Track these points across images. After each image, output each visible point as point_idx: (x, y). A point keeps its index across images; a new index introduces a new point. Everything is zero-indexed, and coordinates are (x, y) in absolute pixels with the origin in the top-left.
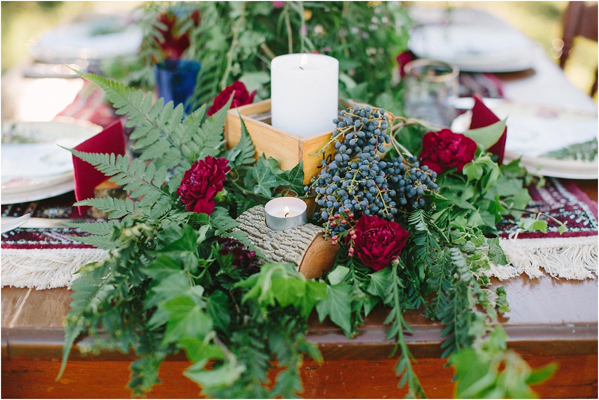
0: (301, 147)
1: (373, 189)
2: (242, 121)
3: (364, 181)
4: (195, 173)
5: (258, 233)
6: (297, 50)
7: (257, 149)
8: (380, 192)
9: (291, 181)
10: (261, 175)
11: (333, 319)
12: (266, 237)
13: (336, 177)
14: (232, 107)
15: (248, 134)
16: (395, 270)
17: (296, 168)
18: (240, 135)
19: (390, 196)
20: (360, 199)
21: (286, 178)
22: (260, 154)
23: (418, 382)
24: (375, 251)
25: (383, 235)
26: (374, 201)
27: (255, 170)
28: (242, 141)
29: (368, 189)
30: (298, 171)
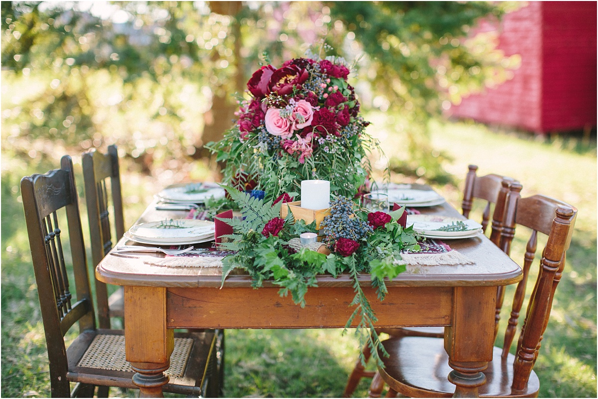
0: (315, 213)
1: (348, 229)
2: (289, 206)
3: (345, 225)
4: (270, 224)
5: (297, 246)
6: (310, 179)
7: (295, 218)
8: (351, 231)
9: (310, 229)
10: (297, 228)
11: (329, 271)
12: (300, 246)
13: (333, 223)
14: (284, 202)
15: (291, 212)
16: (353, 256)
17: (313, 222)
18: (287, 213)
19: (355, 232)
20: (343, 233)
21: (308, 228)
22: (296, 219)
23: (362, 292)
24: (345, 249)
25: (349, 244)
26: (349, 234)
27: (295, 226)
28: (288, 215)
29: (346, 229)
30: (314, 224)
